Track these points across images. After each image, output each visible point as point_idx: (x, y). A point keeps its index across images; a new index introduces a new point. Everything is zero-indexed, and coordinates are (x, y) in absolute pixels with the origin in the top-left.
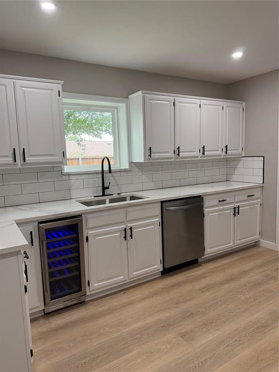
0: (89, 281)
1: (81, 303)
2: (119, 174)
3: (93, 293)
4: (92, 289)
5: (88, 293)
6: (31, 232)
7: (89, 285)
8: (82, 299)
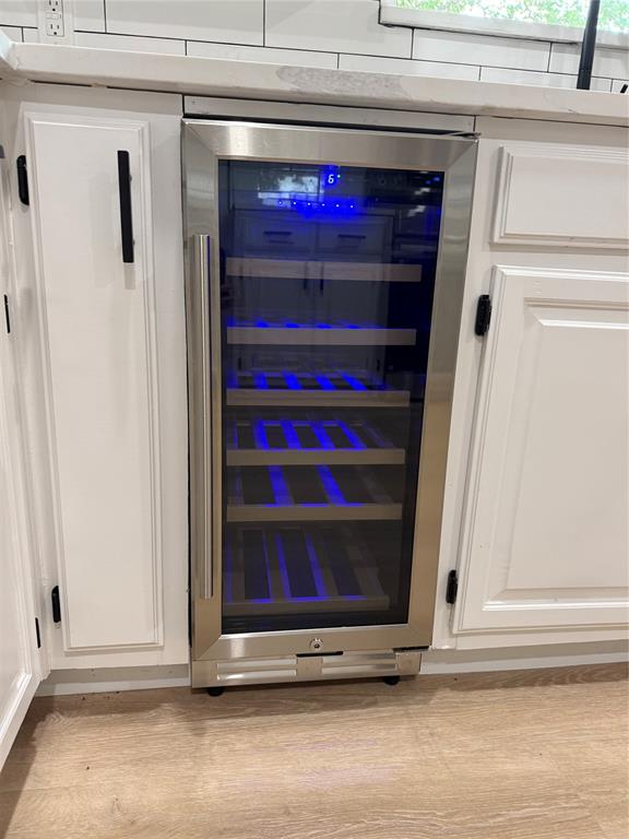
0: (453, 576)
1: (392, 680)
3: (465, 644)
4: (467, 625)
5: (440, 641)
6: (123, 157)
7: (451, 596)
8: (400, 664)
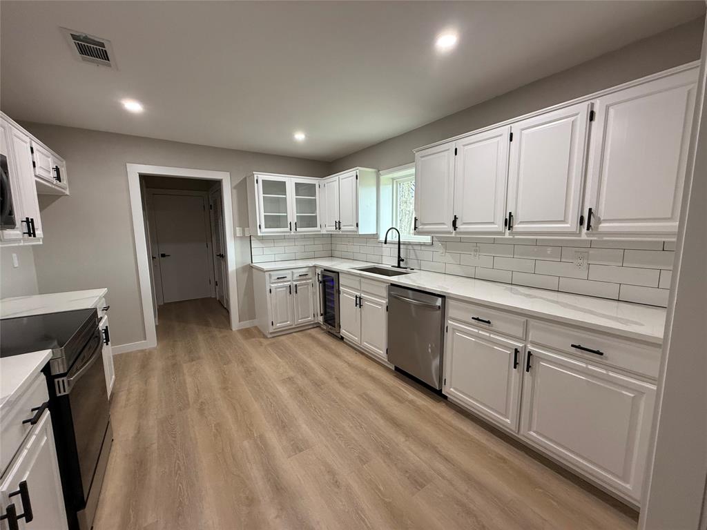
2: (419, 248)
